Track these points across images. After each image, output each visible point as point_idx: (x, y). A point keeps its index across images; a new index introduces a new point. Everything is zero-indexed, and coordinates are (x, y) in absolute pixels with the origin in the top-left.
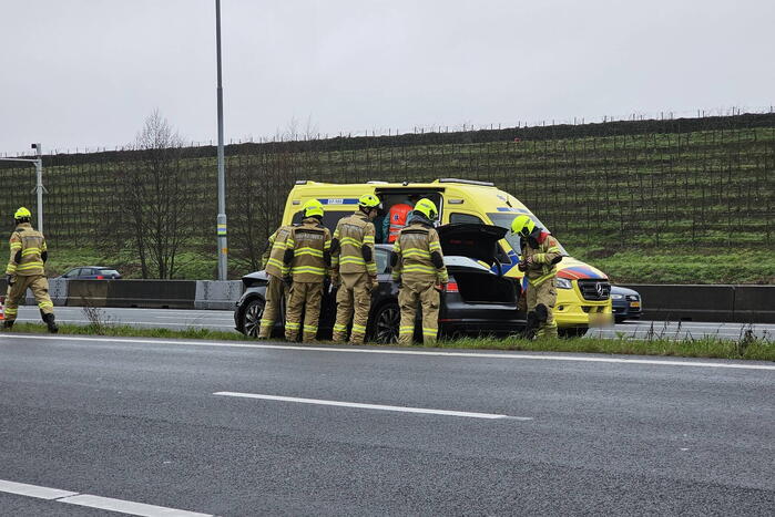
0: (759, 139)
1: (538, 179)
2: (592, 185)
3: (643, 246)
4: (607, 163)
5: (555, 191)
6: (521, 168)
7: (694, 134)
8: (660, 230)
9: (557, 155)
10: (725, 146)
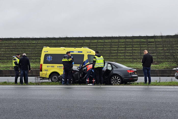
0: (52, 42)
1: (8, 49)
2: (20, 50)
3: (33, 62)
4: (22, 46)
5: (12, 51)
6: (3, 46)
7: (39, 41)
8: (36, 59)
9: (11, 44)
10: (46, 43)
